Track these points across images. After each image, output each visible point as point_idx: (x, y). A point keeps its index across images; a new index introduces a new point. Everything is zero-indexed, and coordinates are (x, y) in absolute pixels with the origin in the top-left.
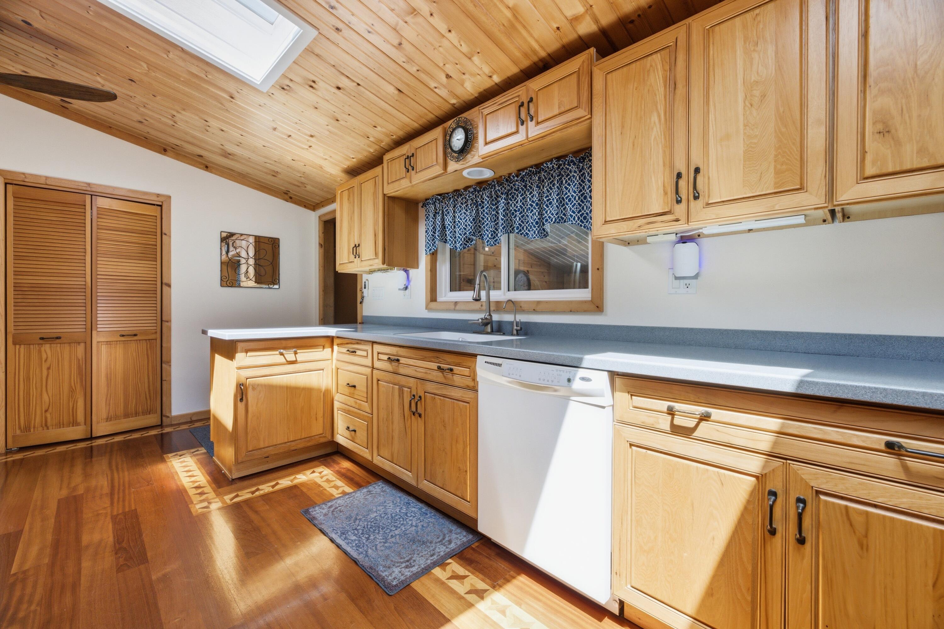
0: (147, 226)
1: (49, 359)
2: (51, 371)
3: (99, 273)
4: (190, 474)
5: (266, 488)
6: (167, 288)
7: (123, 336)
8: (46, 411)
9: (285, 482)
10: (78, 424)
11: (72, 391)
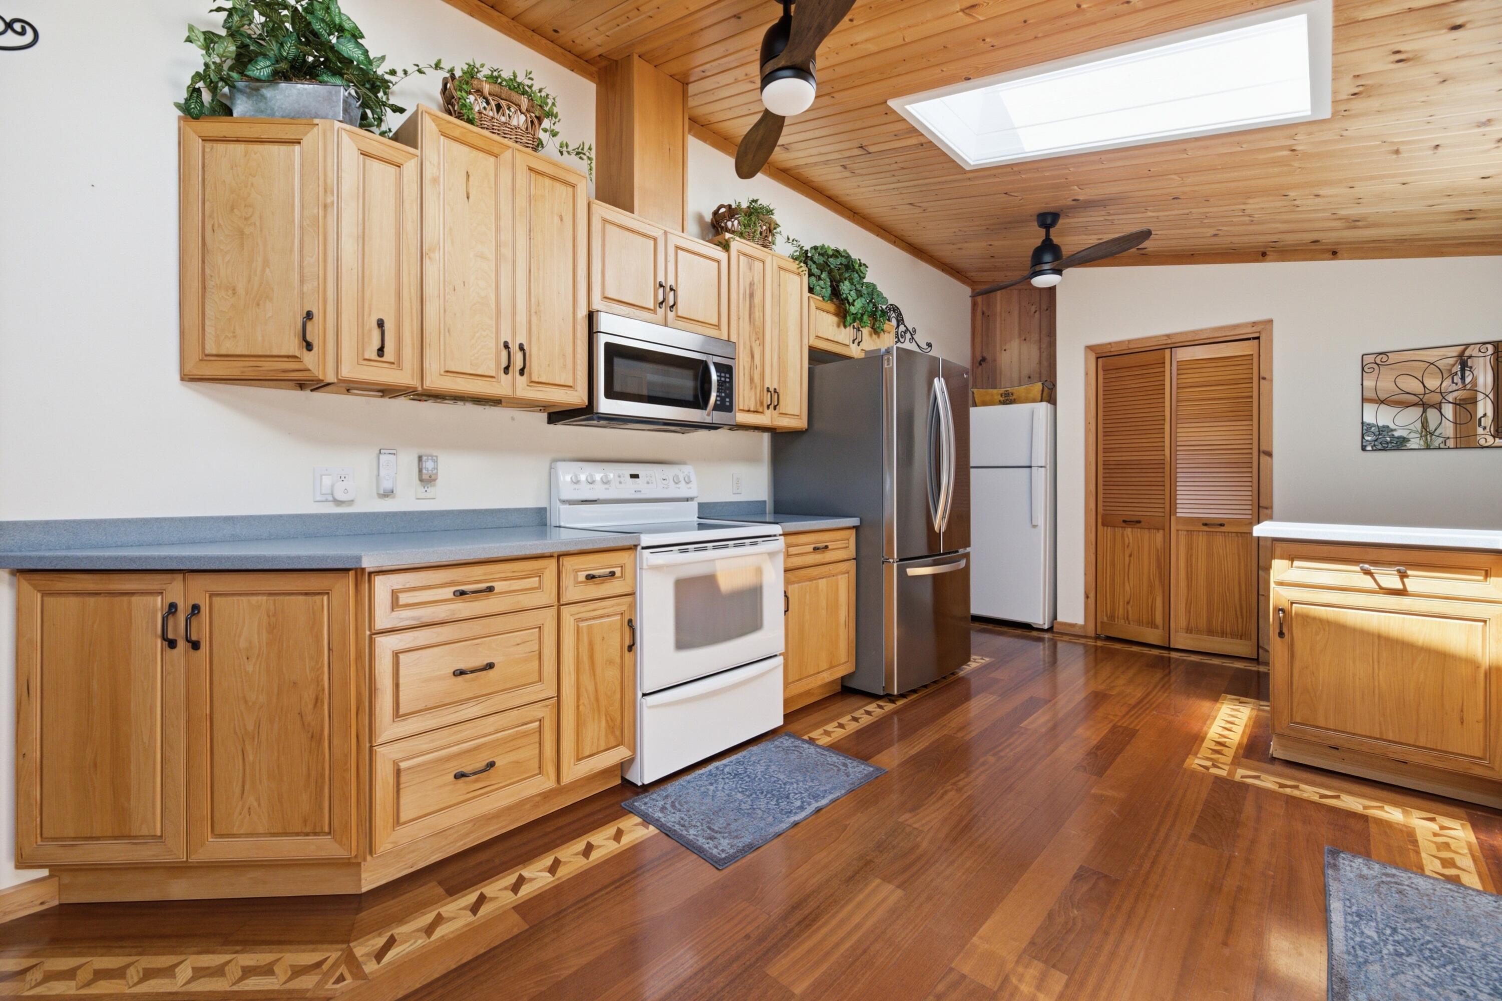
0: (1240, 372)
1: (1131, 545)
2: (1132, 559)
3: (1179, 443)
4: (1228, 726)
5: (1310, 792)
6: (1267, 458)
7: (1205, 525)
8: (1128, 603)
9: (1352, 802)
10: (1156, 627)
11: (1151, 586)
